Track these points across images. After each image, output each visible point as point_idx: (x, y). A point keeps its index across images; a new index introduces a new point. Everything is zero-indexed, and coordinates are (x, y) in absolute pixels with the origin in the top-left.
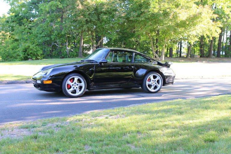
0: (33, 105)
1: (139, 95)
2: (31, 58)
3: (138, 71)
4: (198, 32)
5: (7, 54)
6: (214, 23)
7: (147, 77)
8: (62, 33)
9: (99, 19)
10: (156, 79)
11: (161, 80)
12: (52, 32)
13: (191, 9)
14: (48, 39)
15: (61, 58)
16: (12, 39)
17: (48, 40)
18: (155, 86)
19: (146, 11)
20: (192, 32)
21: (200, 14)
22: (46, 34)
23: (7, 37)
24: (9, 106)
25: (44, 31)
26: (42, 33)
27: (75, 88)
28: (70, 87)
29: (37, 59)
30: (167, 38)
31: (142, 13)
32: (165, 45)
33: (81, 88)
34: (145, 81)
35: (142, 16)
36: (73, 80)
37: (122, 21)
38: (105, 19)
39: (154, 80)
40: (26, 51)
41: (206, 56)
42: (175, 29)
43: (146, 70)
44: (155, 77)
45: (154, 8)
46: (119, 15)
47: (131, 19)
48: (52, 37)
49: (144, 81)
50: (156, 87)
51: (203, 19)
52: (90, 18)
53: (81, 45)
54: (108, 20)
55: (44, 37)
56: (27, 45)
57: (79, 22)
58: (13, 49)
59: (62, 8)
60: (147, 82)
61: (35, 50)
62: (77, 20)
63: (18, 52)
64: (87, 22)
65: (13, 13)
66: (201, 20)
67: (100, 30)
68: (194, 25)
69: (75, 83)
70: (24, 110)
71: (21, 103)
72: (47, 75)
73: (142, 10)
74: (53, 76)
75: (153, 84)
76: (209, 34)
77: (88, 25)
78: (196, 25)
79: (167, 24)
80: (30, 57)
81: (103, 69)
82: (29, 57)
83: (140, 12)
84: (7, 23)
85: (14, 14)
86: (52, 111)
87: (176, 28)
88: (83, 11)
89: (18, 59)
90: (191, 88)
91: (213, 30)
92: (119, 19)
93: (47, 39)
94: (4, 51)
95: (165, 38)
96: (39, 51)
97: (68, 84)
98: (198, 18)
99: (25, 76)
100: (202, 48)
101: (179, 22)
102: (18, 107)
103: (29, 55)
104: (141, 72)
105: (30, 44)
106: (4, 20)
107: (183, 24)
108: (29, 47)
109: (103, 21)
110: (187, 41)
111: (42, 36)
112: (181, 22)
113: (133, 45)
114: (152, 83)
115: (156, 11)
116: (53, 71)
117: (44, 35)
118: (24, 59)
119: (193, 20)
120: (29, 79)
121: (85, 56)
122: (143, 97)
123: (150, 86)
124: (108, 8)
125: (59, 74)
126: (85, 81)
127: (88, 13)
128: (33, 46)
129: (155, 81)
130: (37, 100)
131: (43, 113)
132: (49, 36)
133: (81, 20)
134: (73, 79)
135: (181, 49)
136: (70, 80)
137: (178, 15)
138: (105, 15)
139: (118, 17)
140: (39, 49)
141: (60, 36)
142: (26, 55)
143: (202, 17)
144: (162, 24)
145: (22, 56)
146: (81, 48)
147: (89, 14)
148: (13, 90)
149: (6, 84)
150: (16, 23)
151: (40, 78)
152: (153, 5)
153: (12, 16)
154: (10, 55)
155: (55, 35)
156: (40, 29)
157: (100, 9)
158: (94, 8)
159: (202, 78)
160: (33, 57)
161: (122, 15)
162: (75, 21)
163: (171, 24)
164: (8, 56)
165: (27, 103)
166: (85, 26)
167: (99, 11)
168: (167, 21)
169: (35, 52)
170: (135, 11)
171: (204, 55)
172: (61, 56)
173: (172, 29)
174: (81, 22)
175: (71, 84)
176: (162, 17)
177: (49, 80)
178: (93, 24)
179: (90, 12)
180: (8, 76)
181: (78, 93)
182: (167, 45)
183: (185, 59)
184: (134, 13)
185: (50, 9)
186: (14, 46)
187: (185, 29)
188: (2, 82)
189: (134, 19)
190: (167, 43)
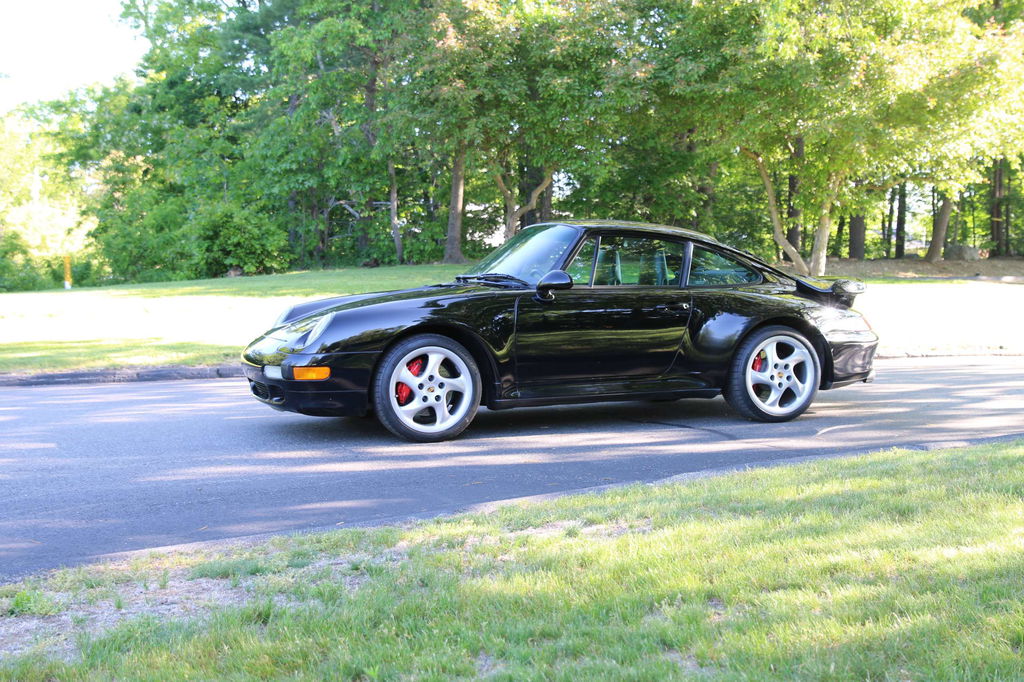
0: (249, 476)
1: (715, 432)
2: (238, 266)
3: (710, 322)
4: (982, 144)
5: (135, 252)
7: (747, 351)
8: (373, 156)
9: (533, 94)
10: (792, 361)
11: (815, 363)
12: (326, 150)
13: (949, 40)
14: (312, 182)
15: (366, 265)
16: (155, 185)
17: (310, 189)
18: (784, 388)
19: (743, 52)
20: (951, 145)
21: (991, 61)
22: (301, 158)
23: (135, 176)
24: (148, 479)
25: (291, 146)
26: (286, 157)
27: (431, 401)
28: (410, 397)
29: (264, 270)
30: (837, 174)
31: (725, 63)
32: (829, 206)
33: (455, 398)
34: (741, 368)
35: (723, 75)
36: (421, 363)
37: (634, 99)
38: (561, 91)
39: (779, 361)
40: (216, 235)
41: (1019, 254)
42: (875, 131)
43: (744, 319)
44: (784, 351)
45: (781, 39)
46: (621, 72)
47: (677, 89)
48: (330, 175)
49: (736, 369)
50: (788, 396)
51: (1004, 87)
52: (493, 90)
53: (455, 208)
54: (573, 97)
55: (295, 172)
56: (220, 208)
57: (446, 107)
58: (160, 229)
59: (372, 45)
60: (750, 371)
61: (256, 231)
62: (437, 100)
63: (183, 242)
64: (480, 106)
65: (160, 69)
66: (994, 91)
67: (540, 142)
68: (963, 112)
69: (431, 378)
70: (210, 495)
72: (308, 343)
73: (727, 51)
74: (335, 346)
75: (776, 381)
77: (483, 120)
78: (969, 114)
79: (838, 110)
80: (235, 262)
81: (552, 314)
82: (228, 262)
83: (719, 60)
84: (135, 115)
85: (163, 76)
86: (332, 499)
87: (880, 127)
88: (463, 57)
89: (181, 270)
90: (949, 400)
92: (625, 91)
93: (307, 184)
94: (124, 237)
95: (830, 175)
96: (273, 234)
97: (398, 384)
98: (979, 82)
99: (212, 348)
100: (999, 216)
101: (894, 98)
102: (185, 481)
103: (227, 253)
104: (722, 328)
105: (232, 207)
106: (123, 101)
107: (913, 111)
108: (230, 216)
109: (554, 101)
110: (932, 185)
111: (287, 171)
112: (904, 98)
113: (688, 206)
114: (772, 377)
115: (788, 52)
116: (335, 324)
117: (294, 167)
118: (209, 269)
119: (958, 89)
120: (229, 360)
121: (471, 256)
122: (731, 437)
123: (762, 389)
124: (575, 44)
125: (359, 338)
126: (474, 367)
127: (485, 66)
128: (246, 212)
129: (786, 367)
130: (267, 451)
131: (292, 507)
132: (316, 168)
133: (455, 99)
134: (424, 359)
135: (901, 222)
136: (409, 365)
137: (888, 69)
138: (561, 75)
139: (620, 82)
140: (273, 228)
141: (361, 167)
142: (218, 254)
143: (998, 75)
144: (816, 112)
145: (199, 256)
146: (456, 219)
147: (491, 72)
148: (164, 407)
149: (132, 381)
150: (174, 115)
151: (280, 357)
152: (777, 25)
153: (156, 86)
154: (146, 254)
155: (339, 166)
156: (276, 138)
157: (538, 48)
158: (510, 45)
159: (999, 351)
160: (246, 263)
161: (638, 74)
162: (428, 103)
163: (859, 108)
164: (141, 257)
165: (222, 464)
166: (471, 123)
167: (535, 55)
168: (836, 98)
169: (253, 242)
170: (696, 56)
171: (1008, 248)
172: (369, 256)
173: (863, 134)
174: (457, 106)
175: (413, 381)
176: (816, 81)
177: (319, 364)
178: (507, 116)
179: (492, 62)
180: (141, 347)
181: (443, 420)
182: (838, 204)
183: (921, 268)
184: (691, 66)
185: (318, 53)
186: (166, 216)
187: (920, 129)
188: (114, 374)
189: (689, 90)
190: (838, 197)
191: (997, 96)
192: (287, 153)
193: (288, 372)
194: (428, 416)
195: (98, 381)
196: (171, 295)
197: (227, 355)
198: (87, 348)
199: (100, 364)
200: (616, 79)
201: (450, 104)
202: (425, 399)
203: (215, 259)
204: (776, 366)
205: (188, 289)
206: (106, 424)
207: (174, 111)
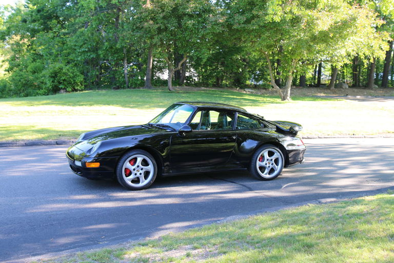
1: (242, 185)
2: (65, 88)
3: (244, 143)
4: (350, 50)
5: (24, 82)
6: (377, 35)
7: (257, 155)
8: (117, 46)
9: (180, 26)
10: (274, 158)
11: (282, 158)
12: (99, 43)
13: (338, 10)
14: (93, 56)
15: (114, 88)
16: (32, 52)
17: (93, 58)
18: (270, 168)
19: (261, 13)
20: (338, 51)
21: (354, 19)
22: (89, 47)
23: (24, 48)
24: (30, 211)
25: (86, 41)
26: (84, 46)
27: (138, 175)
28: (130, 174)
29: (74, 90)
30: (295, 59)
31: (253, 17)
32: (292, 71)
33: (147, 174)
35: (253, 22)
36: (134, 161)
37: (219, 30)
38: (190, 26)
39: (269, 158)
40: (56, 76)
41: (363, 86)
42: (310, 45)
43: (256, 142)
44: (271, 154)
45: (275, 14)
46: (214, 19)
47: (235, 27)
48: (100, 52)
49: (253, 161)
50: (272, 171)
51: (359, 29)
52: (164, 24)
53: (149, 67)
54: (195, 28)
55: (87, 52)
56: (58, 65)
57: (146, 30)
58: (34, 72)
59: (117, 4)
60: (258, 162)
61: (71, 75)
62: (142, 27)
63: (43, 78)
64: (160, 31)
65: (34, 5)
66: (355, 31)
67: (182, 44)
68: (344, 38)
69: (138, 166)
70: (54, 220)
71: (48, 202)
72: (92, 153)
73: (255, 12)
75: (268, 165)
76: (367, 53)
77: (160, 36)
78: (345, 39)
79: (296, 37)
80: (63, 87)
82: (60, 86)
83: (251, 15)
84: (24, 24)
85: (35, 7)
87: (312, 44)
88: (153, 12)
89: (42, 89)
91: (376, 47)
92: (215, 27)
93: (91, 56)
94: (19, 76)
95: (292, 60)
96: (78, 76)
97: (125, 169)
98: (349, 27)
99: (54, 131)
100: (356, 71)
101: (317, 33)
102: (45, 212)
103: (60, 83)
104: (249, 145)
105: (62, 65)
106: (19, 18)
107: (324, 38)
108: (61, 69)
109: (187, 29)
110: (331, 64)
111: (84, 51)
112: (321, 32)
113: (239, 67)
114: (266, 164)
115: (277, 19)
117: (86, 50)
118: (53, 89)
119: (341, 29)
120: (61, 137)
121: (155, 85)
122: (250, 189)
123: (262, 169)
124: (196, 8)
126: (155, 162)
127: (161, 15)
128: (67, 67)
129: (271, 160)
131: (85, 228)
132: (95, 49)
133: (149, 28)
134: (136, 159)
135: (319, 78)
136: (130, 162)
137: (315, 22)
138: (191, 19)
139: (213, 23)
140: (78, 74)
141: (113, 50)
142: (56, 83)
143: (357, 25)
144: (288, 36)
145: (49, 84)
146: (149, 71)
147: (164, 18)
148: (36, 166)
149: (23, 146)
150: (40, 24)
151: (81, 157)
152: (273, 10)
153: (32, 12)
154: (28, 83)
155: (104, 50)
156: (80, 38)
157: (182, 9)
158: (172, 7)
159: (353, 136)
160: (67, 87)
161: (220, 21)
162: (139, 29)
163: (304, 36)
164: (26, 84)
165: (58, 202)
166: (156, 37)
167: (181, 11)
168: (296, 32)
169: (70, 79)
170: (243, 13)
171: (359, 84)
172: (115, 85)
173: (305, 46)
174: (150, 30)
175: (132, 168)
176: (288, 25)
177: (96, 161)
178: (170, 35)
179: (164, 13)
180: (26, 131)
181: (143, 182)
182: (295, 71)
183: (326, 92)
184: (240, 17)
185: (97, 6)
186: (36, 67)
187: (327, 45)
188: (16, 144)
189: (240, 27)
190: (295, 68)
191: (356, 33)
192: (84, 44)
193: (84, 164)
194: (136, 181)
195: (10, 146)
196: (38, 104)
197: (60, 135)
198: (5, 131)
199: (11, 139)
200: (212, 22)
201: (148, 30)
202: (136, 174)
203: (55, 85)
204: (268, 160)
205: (45, 102)
206: (13, 176)
207: (39, 22)
